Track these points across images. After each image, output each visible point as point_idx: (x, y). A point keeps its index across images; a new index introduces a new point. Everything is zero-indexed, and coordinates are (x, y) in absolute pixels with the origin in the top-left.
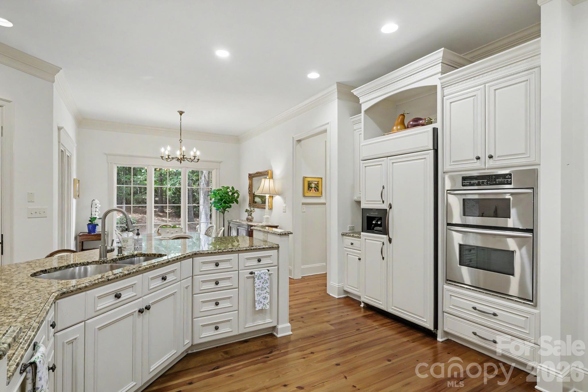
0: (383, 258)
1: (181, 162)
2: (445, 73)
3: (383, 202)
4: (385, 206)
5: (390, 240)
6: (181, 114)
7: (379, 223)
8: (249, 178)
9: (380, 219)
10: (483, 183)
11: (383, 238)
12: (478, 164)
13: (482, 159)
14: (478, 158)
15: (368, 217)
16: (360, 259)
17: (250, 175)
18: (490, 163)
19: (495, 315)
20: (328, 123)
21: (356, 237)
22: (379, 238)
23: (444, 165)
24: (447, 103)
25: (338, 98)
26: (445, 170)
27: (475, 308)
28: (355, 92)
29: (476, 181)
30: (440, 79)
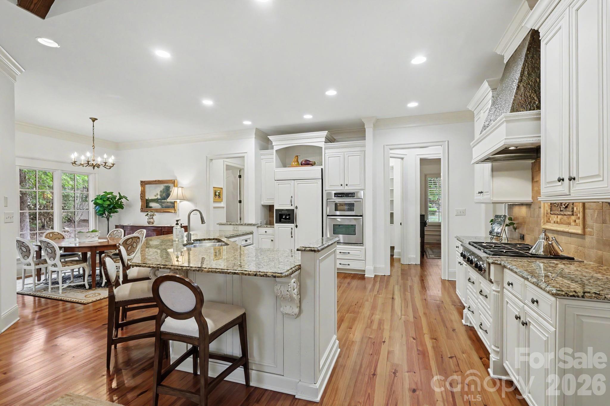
0: (292, 237)
1: (94, 168)
2: (326, 143)
3: (292, 205)
4: (292, 208)
5: (296, 226)
6: (93, 121)
7: (287, 217)
8: (141, 185)
9: (289, 215)
10: (343, 196)
11: (292, 226)
12: (341, 188)
13: (343, 185)
14: (341, 185)
15: (280, 214)
16: (272, 241)
17: (142, 182)
18: (346, 188)
19: (349, 253)
20: (246, 153)
21: (269, 227)
22: (287, 226)
23: (326, 187)
24: (327, 157)
25: (255, 138)
26: (326, 189)
27: (340, 253)
28: (271, 138)
29: (340, 195)
30: (324, 145)
